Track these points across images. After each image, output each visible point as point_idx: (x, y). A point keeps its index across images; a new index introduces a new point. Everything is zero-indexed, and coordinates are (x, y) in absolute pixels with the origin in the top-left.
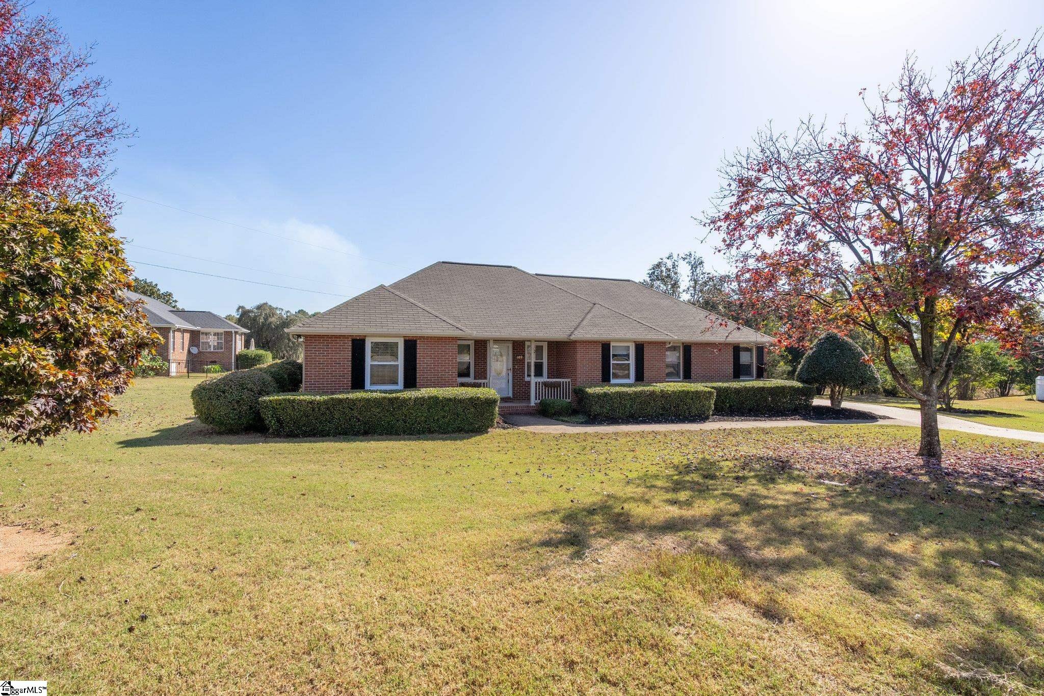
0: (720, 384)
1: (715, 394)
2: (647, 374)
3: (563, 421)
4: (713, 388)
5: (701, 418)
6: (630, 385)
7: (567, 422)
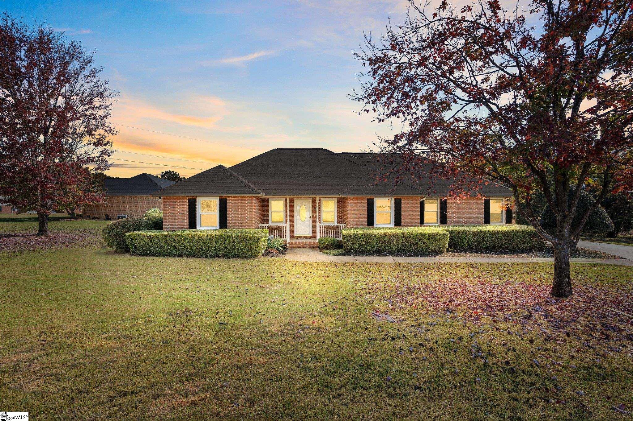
0: (455, 229)
1: (449, 235)
2: (403, 220)
3: (324, 253)
4: (448, 231)
5: (437, 253)
6: (390, 228)
7: (327, 253)
